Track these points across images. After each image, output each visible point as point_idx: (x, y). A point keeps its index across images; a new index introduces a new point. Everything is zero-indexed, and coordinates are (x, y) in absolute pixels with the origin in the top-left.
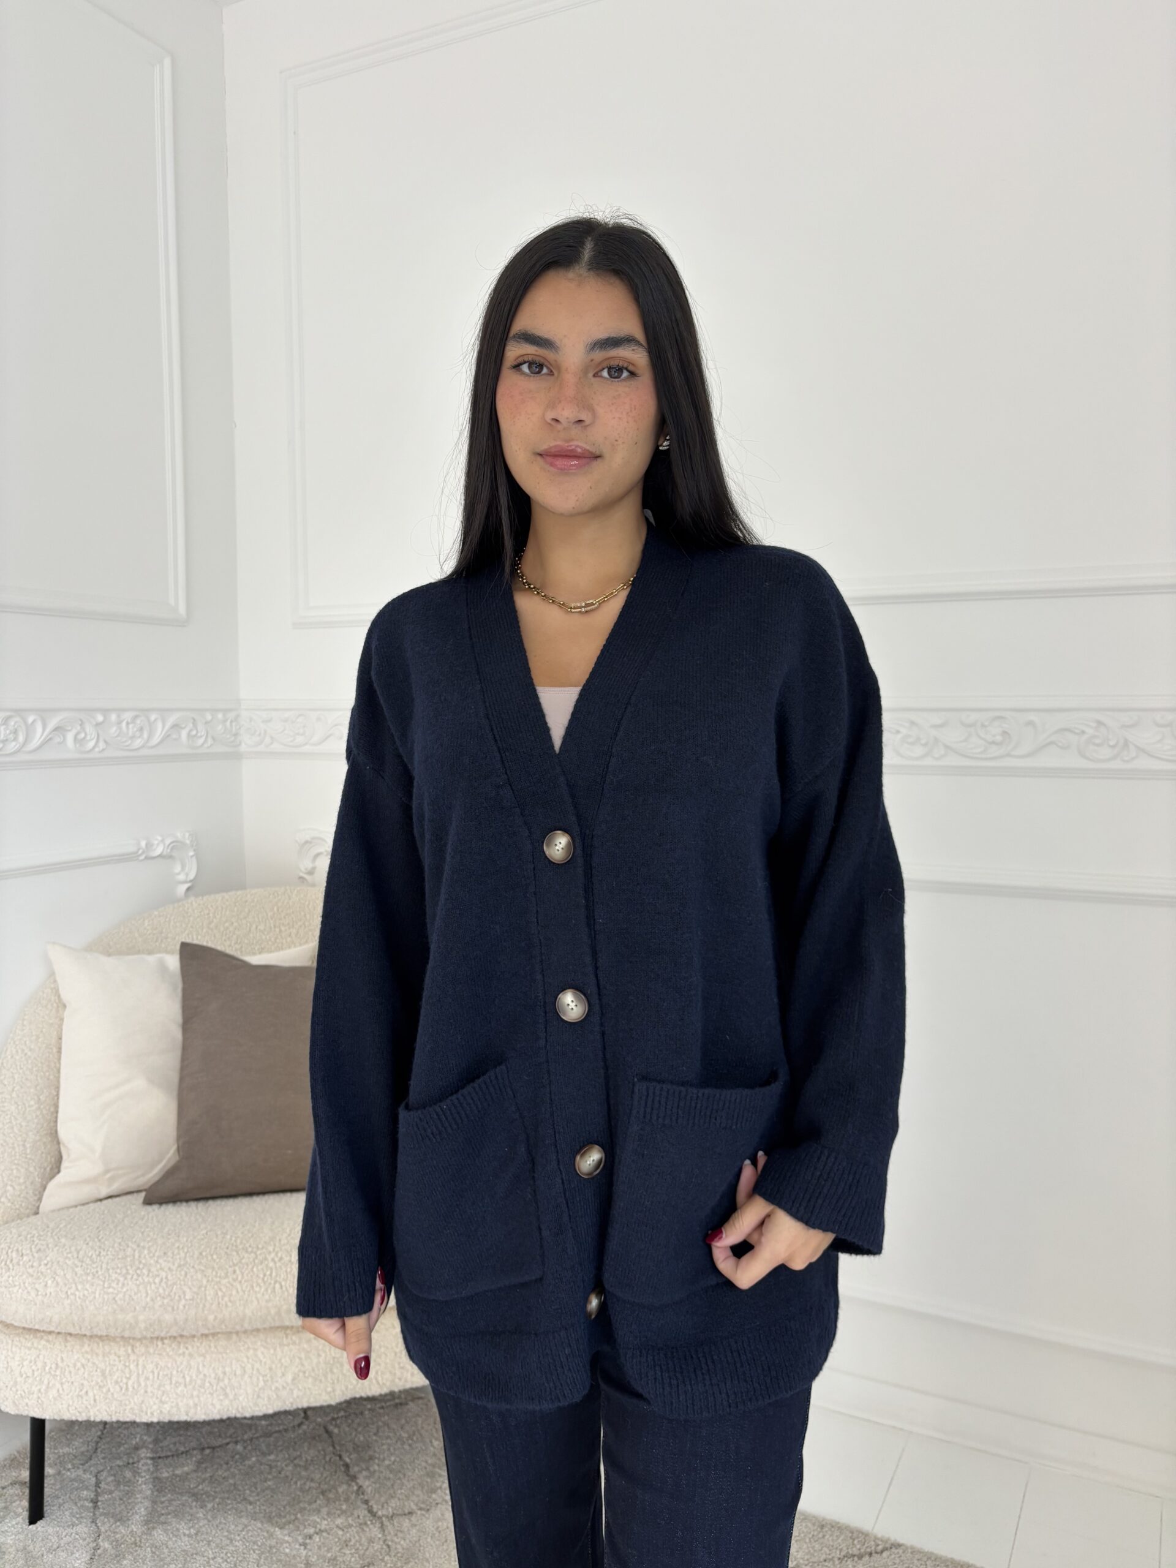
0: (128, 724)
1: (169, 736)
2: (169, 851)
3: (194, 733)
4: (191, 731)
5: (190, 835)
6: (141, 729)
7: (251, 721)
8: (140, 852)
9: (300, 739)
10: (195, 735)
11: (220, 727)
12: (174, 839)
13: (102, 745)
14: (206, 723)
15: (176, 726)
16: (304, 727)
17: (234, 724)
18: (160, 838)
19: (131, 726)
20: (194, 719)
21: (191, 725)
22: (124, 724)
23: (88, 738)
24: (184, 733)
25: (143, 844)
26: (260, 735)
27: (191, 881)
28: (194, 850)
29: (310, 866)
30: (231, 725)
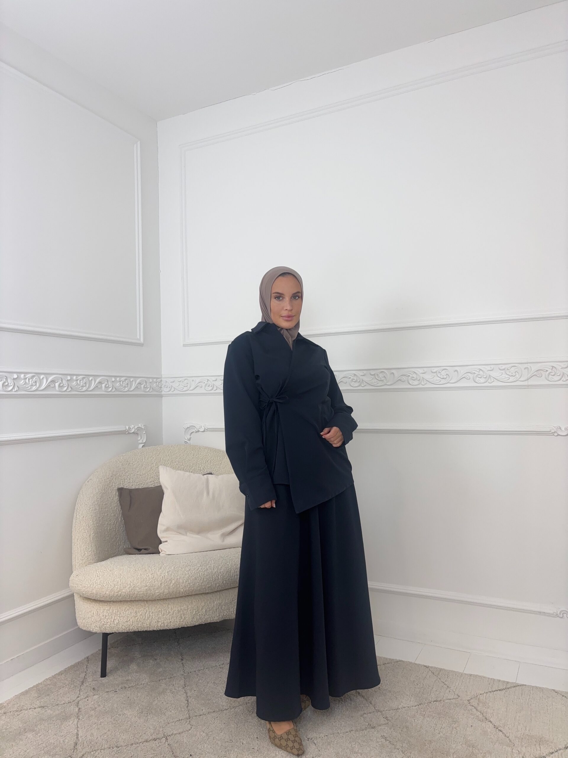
0: (123, 382)
1: (137, 387)
2: (136, 431)
3: (146, 386)
4: (145, 385)
5: (144, 425)
6: (128, 384)
7: (166, 382)
8: (127, 430)
9: (185, 389)
10: (145, 387)
11: (155, 384)
12: (137, 427)
13: (114, 390)
14: (150, 382)
15: (140, 383)
16: (187, 383)
17: (160, 383)
18: (133, 426)
19: (124, 382)
20: (146, 381)
21: (145, 383)
22: (121, 383)
23: (110, 386)
24: (142, 386)
25: (127, 428)
26: (169, 387)
27: (144, 443)
28: (145, 431)
29: (189, 437)
30: (159, 384)
